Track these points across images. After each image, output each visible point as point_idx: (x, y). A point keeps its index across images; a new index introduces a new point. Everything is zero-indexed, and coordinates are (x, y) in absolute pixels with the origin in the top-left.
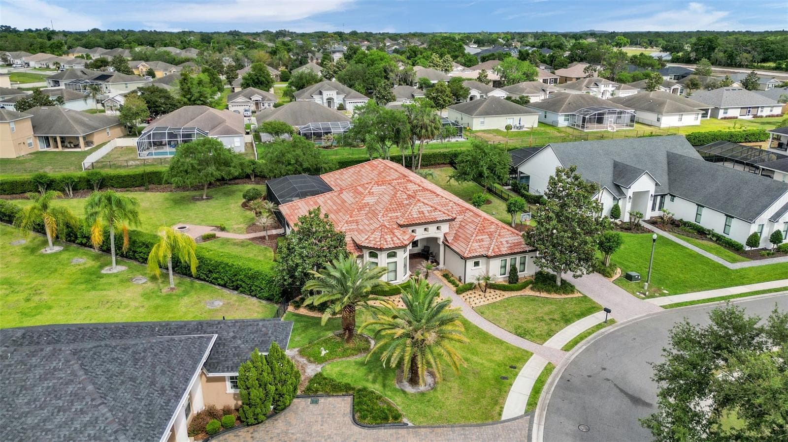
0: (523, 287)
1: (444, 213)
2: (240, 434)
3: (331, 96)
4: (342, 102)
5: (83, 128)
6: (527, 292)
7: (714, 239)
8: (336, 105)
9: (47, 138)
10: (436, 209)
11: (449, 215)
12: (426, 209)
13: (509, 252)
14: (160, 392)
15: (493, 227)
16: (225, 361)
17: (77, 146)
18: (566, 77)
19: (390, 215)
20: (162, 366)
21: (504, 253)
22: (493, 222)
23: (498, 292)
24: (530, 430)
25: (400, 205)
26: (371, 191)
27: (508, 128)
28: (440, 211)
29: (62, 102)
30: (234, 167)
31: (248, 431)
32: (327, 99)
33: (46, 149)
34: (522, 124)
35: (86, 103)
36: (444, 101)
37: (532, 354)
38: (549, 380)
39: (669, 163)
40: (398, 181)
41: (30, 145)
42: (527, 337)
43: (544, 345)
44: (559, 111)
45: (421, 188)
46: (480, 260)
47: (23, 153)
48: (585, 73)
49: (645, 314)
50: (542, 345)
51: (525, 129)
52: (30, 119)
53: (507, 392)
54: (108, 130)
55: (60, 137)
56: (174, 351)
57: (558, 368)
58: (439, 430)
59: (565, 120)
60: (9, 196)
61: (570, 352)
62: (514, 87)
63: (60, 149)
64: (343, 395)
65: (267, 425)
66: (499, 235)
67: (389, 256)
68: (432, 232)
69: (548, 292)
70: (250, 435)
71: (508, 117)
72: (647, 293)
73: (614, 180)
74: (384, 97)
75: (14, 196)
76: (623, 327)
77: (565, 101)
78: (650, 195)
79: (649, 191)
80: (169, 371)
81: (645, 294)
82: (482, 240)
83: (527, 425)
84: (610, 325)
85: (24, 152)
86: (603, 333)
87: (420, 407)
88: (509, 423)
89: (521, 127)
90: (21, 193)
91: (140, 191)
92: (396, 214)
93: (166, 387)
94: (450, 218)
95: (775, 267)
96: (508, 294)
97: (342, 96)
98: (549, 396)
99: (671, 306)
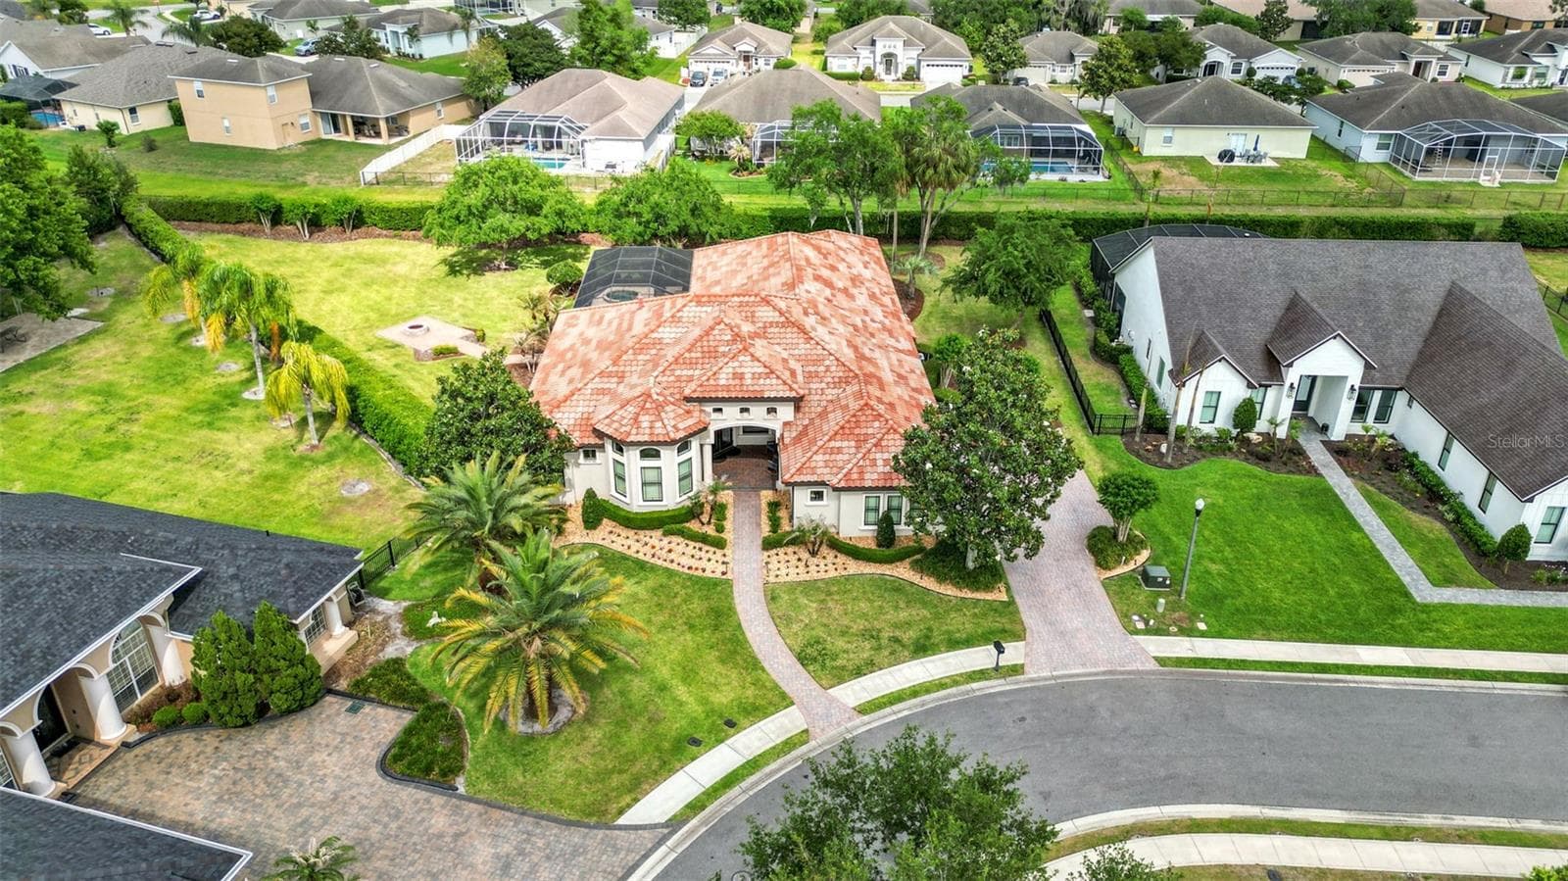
0: (899, 557)
1: (785, 383)
2: (205, 737)
3: (892, 50)
4: (913, 63)
5: (389, 103)
6: (903, 571)
7: (1450, 517)
8: (902, 70)
9: (334, 117)
10: (772, 372)
11: (791, 389)
12: (750, 368)
13: (881, 484)
14: (19, 659)
15: (877, 424)
16: (202, 615)
17: (378, 134)
18: (1508, 18)
19: (678, 373)
20: (54, 614)
21: (868, 484)
22: (880, 415)
23: (842, 558)
24: (645, 857)
25: (712, 354)
26: (679, 315)
27: (1227, 155)
28: (778, 377)
29: (416, 36)
30: (546, 217)
31: (218, 736)
32: (885, 56)
33: (334, 136)
34: (1262, 149)
35: (451, 41)
36: (1112, 79)
37: (793, 703)
38: (773, 766)
39: (1440, 315)
40: (741, 299)
41: (305, 126)
42: (811, 668)
43: (830, 691)
44: (1367, 123)
45: (783, 319)
46: (825, 491)
47: (290, 142)
48: (1554, 11)
49: (1102, 669)
50: (826, 689)
51: (1268, 163)
52: (306, 81)
53: (672, 772)
54: (439, 106)
55: (352, 117)
56: (95, 590)
57: (813, 743)
58: (496, 814)
59: (1380, 147)
60: (218, 227)
61: (866, 718)
62: (1337, 42)
63: (351, 138)
64: (404, 708)
65: (253, 733)
66: (876, 445)
67: (645, 455)
68: (758, 416)
69: (941, 578)
70: (216, 744)
71: (1231, 132)
72: (1152, 622)
73: (1272, 340)
74: (1000, 56)
75: (227, 226)
76: (1026, 689)
77: (1396, 99)
78: (1348, 387)
79: (1346, 377)
80: (61, 625)
81: (1147, 623)
82: (839, 450)
83: (650, 846)
84: (1004, 677)
85: (294, 139)
86: (974, 691)
87: (503, 761)
88: (623, 833)
89: (1257, 158)
90: (238, 222)
91: (415, 238)
92: (690, 372)
93: (37, 652)
94: (793, 394)
95: (1535, 615)
96: (854, 567)
97: (914, 53)
98: (743, 798)
99: (1180, 662)
